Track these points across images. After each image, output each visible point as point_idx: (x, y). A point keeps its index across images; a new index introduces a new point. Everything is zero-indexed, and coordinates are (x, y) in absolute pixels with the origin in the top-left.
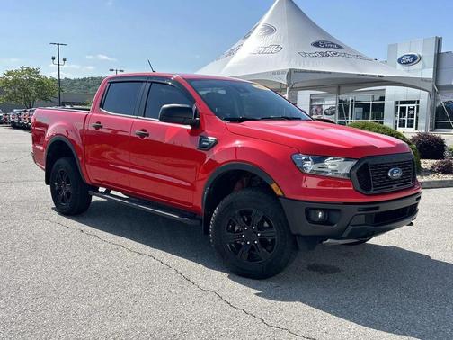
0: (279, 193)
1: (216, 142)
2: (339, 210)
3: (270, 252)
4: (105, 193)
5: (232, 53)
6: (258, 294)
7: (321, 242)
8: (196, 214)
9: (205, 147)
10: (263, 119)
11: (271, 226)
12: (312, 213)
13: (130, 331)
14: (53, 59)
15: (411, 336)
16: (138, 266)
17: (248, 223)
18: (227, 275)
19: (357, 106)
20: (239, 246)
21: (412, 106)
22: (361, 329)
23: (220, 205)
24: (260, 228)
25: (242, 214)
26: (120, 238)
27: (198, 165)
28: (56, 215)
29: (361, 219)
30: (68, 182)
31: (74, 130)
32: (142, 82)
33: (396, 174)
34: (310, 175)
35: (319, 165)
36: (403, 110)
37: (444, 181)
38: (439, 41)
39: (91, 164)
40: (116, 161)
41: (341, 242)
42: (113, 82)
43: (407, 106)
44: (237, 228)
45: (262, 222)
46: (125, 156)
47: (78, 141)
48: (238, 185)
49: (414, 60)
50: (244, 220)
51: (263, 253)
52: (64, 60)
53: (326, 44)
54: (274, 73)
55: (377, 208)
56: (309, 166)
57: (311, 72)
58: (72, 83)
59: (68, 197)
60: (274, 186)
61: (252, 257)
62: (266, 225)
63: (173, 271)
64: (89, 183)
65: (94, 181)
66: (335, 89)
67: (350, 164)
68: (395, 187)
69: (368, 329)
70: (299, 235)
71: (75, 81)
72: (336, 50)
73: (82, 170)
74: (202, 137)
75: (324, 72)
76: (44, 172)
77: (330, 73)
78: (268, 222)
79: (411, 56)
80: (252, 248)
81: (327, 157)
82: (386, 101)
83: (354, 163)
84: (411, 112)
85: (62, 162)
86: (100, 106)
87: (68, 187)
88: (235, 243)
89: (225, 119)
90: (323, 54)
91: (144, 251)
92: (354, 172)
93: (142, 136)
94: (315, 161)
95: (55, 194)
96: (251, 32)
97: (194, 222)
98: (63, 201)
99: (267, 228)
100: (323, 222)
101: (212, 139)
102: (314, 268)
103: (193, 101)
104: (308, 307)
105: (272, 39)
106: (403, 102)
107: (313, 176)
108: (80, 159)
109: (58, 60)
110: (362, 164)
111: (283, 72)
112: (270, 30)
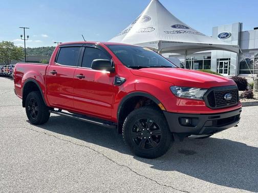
0: (163, 109)
1: (125, 80)
2: (198, 118)
3: (157, 143)
4: (58, 111)
5: (126, 32)
6: (151, 167)
7: (187, 136)
8: (113, 123)
9: (118, 83)
10: (151, 67)
11: (158, 128)
12: (182, 119)
13: (80, 190)
14: (21, 36)
15: (242, 189)
16: (81, 153)
17: (145, 126)
18: (133, 157)
19: (195, 62)
20: (139, 140)
21: (226, 61)
22: (213, 185)
23: (128, 117)
24: (152, 129)
25: (141, 121)
26: (68, 137)
27: (114, 94)
28: (29, 125)
29: (210, 123)
30: (36, 105)
31: (40, 75)
32: (80, 47)
33: (228, 97)
34: (181, 98)
35: (185, 92)
36: (221, 64)
37: (249, 103)
38: (241, 25)
39: (50, 94)
40: (65, 93)
41: (199, 136)
42: (62, 47)
43: (224, 61)
44: (138, 130)
45: (153, 126)
46: (70, 90)
47: (42, 82)
48: (138, 105)
49: (227, 36)
50: (142, 125)
51: (153, 144)
52: (28, 37)
53: (179, 27)
54: (150, 43)
55: (219, 117)
56: (180, 93)
57: (172, 42)
58: (32, 50)
59: (37, 114)
60: (160, 105)
61: (147, 146)
62: (155, 127)
63: (101, 155)
64: (49, 106)
65: (52, 105)
66: (184, 52)
67: (204, 92)
68: (228, 104)
69: (217, 186)
70: (175, 133)
71: (34, 49)
72: (185, 30)
73: (45, 98)
74: (116, 78)
75: (179, 42)
76: (22, 100)
77: (182, 43)
78: (156, 126)
79: (226, 33)
80: (147, 141)
81: (190, 88)
82: (212, 59)
83: (205, 91)
84: (226, 65)
85: (33, 94)
86: (55, 61)
87: (36, 108)
88: (137, 138)
89: (129, 67)
90: (178, 32)
91: (83, 144)
92: (206, 96)
93: (81, 78)
94: (184, 90)
95: (28, 113)
96: (136, 20)
97: (113, 127)
98: (33, 116)
99: (155, 129)
100: (189, 125)
101: (122, 79)
102: (182, 152)
103: (111, 57)
104: (181, 174)
105: (148, 24)
106: (221, 60)
107: (183, 99)
108: (44, 92)
109: (25, 37)
110: (210, 91)
111: (156, 42)
112: (147, 19)
